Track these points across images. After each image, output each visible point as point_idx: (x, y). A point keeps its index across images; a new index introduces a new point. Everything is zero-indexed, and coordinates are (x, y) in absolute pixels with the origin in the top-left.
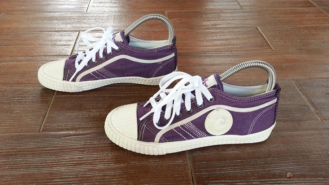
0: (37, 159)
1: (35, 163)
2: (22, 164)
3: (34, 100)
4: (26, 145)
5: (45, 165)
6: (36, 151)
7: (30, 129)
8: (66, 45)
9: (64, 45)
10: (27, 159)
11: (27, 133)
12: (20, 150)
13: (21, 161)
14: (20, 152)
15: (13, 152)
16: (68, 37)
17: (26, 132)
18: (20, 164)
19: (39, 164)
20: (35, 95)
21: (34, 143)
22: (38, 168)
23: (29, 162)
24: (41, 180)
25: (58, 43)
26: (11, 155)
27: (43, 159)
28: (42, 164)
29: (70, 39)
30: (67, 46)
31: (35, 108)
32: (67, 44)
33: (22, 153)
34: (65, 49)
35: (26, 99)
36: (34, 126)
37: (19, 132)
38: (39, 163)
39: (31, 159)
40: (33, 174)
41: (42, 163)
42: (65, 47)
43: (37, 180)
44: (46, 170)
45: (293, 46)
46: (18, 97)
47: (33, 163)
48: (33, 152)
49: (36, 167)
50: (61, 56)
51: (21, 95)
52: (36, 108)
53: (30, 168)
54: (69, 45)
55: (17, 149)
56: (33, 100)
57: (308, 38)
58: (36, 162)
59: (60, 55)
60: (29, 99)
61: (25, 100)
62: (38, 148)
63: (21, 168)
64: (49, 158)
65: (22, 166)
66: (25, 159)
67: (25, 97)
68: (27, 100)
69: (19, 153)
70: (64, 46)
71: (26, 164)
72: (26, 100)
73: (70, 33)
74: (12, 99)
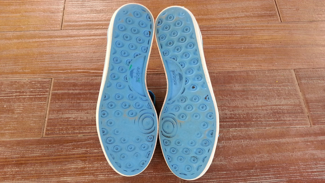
3: (32, 96)
4: (33, 152)
6: (43, 160)
7: (34, 134)
8: (55, 13)
14: (29, 160)
15: (23, 160)
20: (32, 90)
21: (40, 151)
26: (22, 164)
31: (34, 107)
33: (31, 162)
36: (37, 131)
51: (18, 90)
52: (36, 107)
55: (26, 157)
60: (27, 95)
61: (23, 97)
62: (44, 156)
63: (32, 178)
66: (35, 169)
68: (25, 96)
74: (10, 95)
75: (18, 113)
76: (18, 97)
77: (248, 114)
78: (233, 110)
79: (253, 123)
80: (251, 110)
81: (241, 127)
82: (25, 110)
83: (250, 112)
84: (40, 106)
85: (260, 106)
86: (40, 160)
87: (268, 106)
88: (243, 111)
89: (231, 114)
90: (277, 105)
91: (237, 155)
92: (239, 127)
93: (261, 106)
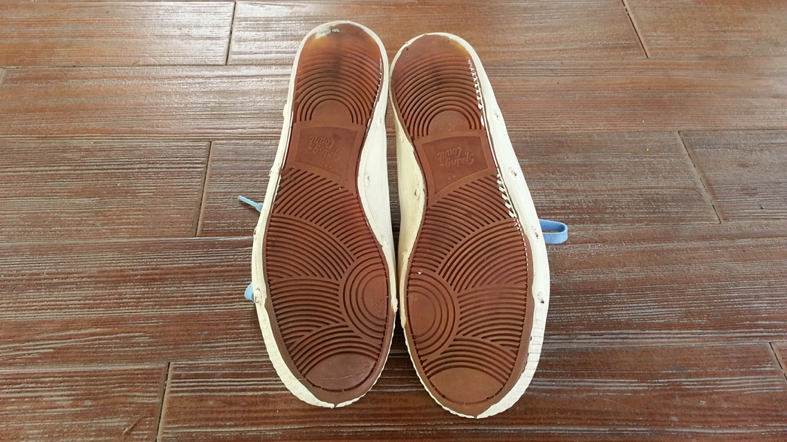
0: (201, 288)
1: (200, 296)
2: (177, 297)
3: (174, 170)
4: (176, 261)
5: (218, 299)
6: (197, 273)
7: (178, 230)
8: (213, 38)
9: (209, 38)
10: (183, 287)
11: (173, 239)
12: (168, 271)
13: (174, 292)
14: (168, 274)
15: (156, 274)
16: (214, 17)
17: (172, 237)
18: (173, 297)
19: (206, 297)
20: (172, 159)
21: (191, 259)
22: (208, 304)
23: (189, 294)
24: (217, 325)
25: (195, 32)
26: (155, 280)
27: (212, 287)
28: (212, 297)
29: (219, 22)
30: (214, 41)
31: (178, 187)
32: (214, 35)
33: (172, 276)
34: (213, 47)
35: (156, 168)
36: (184, 225)
37: (159, 237)
38: (208, 295)
39: (191, 288)
40: (201, 315)
41: (212, 295)
42: (212, 44)
43: (209, 325)
44: (221, 308)
45: (691, 48)
46: (141, 163)
47: (196, 296)
48: (192, 276)
49: (204, 302)
50: (208, 65)
51: (145, 159)
52: (181, 187)
53: (192, 304)
54: (219, 38)
55: (162, 269)
56: (171, 170)
57: (726, 28)
58: (202, 293)
59: (203, 63)
60: (163, 168)
61: (154, 170)
62: (199, 267)
63: (177, 305)
64: (224, 287)
65: (178, 301)
66: (181, 288)
67: (153, 163)
68: (160, 170)
69: (168, 276)
70: (208, 42)
71: (184, 297)
72: (157, 170)
73: (216, 7)
74: (129, 166)
75: (144, 197)
76: (144, 170)
77: (596, 202)
78: (567, 196)
79: (606, 216)
80: (601, 195)
81: (584, 223)
82: (159, 192)
83: (600, 198)
84: (189, 185)
85: (618, 189)
86: (192, 273)
87: (634, 189)
88: (587, 196)
89: (564, 202)
90: (651, 188)
91: (579, 268)
92: (580, 223)
93: (621, 190)
